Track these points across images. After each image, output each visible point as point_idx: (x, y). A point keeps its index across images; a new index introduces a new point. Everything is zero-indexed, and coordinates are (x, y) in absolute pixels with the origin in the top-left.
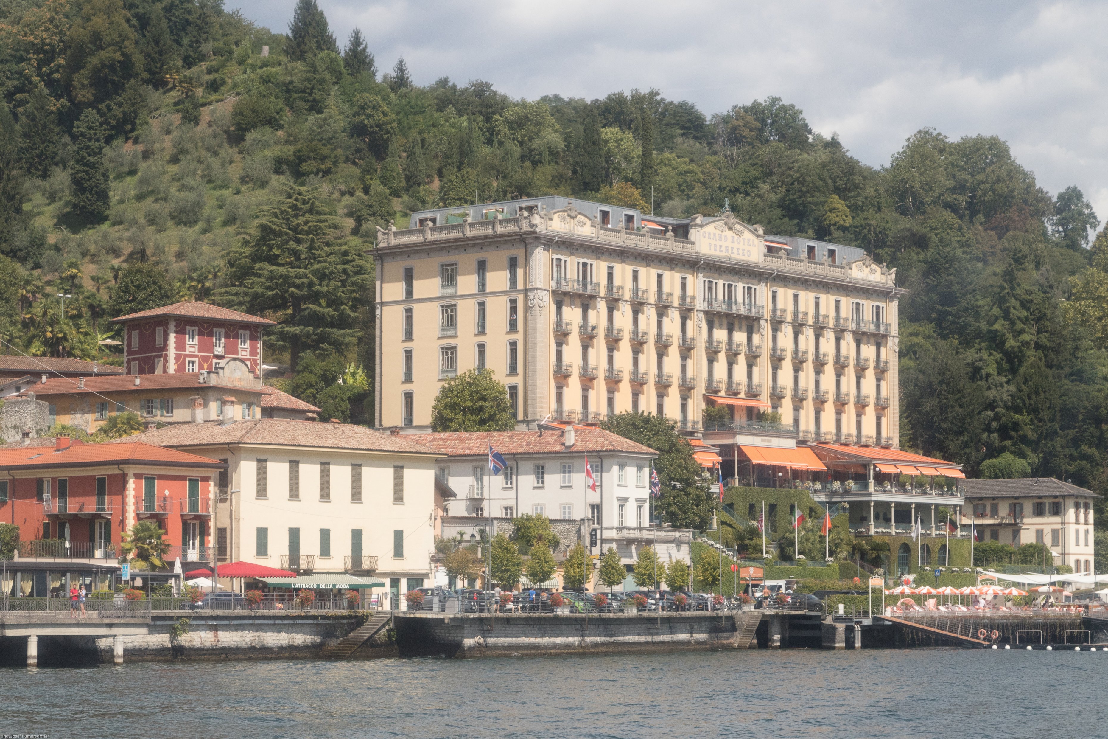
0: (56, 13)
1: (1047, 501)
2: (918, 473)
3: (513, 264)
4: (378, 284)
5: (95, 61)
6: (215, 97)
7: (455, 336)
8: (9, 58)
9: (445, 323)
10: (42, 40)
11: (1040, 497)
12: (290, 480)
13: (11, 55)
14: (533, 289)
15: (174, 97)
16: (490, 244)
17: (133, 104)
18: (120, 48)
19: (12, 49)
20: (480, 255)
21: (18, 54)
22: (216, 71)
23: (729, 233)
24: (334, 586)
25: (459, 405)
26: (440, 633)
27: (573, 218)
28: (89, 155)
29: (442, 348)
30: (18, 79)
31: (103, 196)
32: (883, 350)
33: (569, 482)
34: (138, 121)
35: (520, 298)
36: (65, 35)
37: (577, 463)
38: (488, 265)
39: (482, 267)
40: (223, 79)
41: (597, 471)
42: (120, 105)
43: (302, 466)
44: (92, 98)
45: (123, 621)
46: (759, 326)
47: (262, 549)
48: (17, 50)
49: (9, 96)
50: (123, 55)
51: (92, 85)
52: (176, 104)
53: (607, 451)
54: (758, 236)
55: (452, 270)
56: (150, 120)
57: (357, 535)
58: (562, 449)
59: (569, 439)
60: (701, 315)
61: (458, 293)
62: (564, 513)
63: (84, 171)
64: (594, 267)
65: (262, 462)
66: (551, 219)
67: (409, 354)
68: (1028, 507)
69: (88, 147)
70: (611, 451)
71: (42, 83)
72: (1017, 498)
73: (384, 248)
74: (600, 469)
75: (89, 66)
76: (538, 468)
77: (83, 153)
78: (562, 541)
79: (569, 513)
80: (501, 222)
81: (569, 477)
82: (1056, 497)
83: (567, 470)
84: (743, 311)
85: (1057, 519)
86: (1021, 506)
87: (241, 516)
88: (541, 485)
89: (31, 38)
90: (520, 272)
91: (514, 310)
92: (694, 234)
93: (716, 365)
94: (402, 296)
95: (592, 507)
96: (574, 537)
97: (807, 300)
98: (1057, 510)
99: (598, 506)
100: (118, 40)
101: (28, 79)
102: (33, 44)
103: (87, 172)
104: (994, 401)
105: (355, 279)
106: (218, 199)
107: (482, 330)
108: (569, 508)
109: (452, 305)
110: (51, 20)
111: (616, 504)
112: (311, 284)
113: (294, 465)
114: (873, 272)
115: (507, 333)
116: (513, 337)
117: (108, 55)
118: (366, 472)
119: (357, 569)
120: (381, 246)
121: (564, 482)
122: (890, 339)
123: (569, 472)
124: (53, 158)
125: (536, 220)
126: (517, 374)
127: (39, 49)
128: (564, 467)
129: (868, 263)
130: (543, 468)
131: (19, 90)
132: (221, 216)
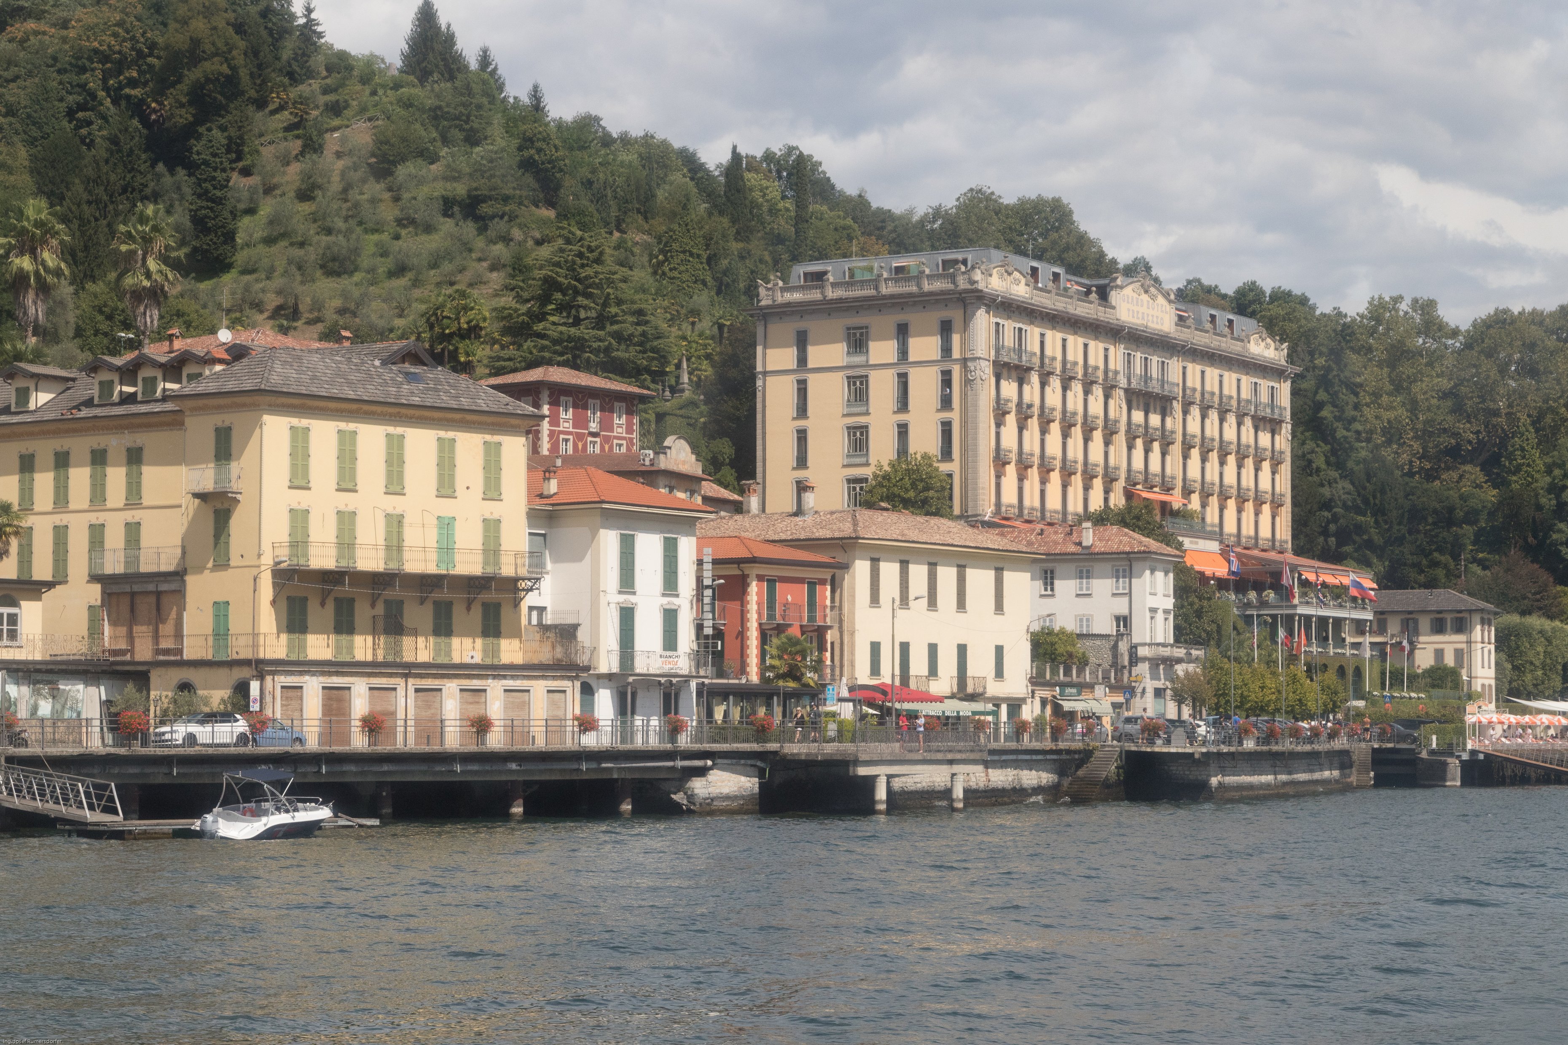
0: (127, 14)
1: (1449, 617)
2: (1337, 582)
3: (946, 329)
4: (759, 349)
5: (193, 75)
6: (336, 122)
7: (867, 413)
8: (68, 67)
9: (852, 397)
10: (109, 46)
11: (1440, 612)
12: (901, 584)
13: (71, 64)
14: (975, 359)
15: (283, 122)
16: (915, 303)
17: (240, 128)
18: (226, 60)
19: (73, 56)
20: (901, 317)
21: (80, 63)
22: (335, 90)
23: (1145, 297)
24: (958, 712)
25: (899, 496)
26: (1176, 770)
27: (1010, 274)
28: (215, 188)
29: (848, 428)
30: (79, 94)
31: (230, 237)
32: (1277, 437)
33: (1088, 589)
34: (246, 149)
35: (956, 370)
36: (138, 42)
37: (1098, 567)
38: (911, 329)
39: (903, 332)
40: (346, 101)
41: (1124, 577)
42: (223, 129)
43: (911, 566)
44: (191, 119)
45: (963, 756)
46: (1172, 408)
47: (875, 670)
48: (79, 58)
49: (71, 114)
50: (229, 66)
51: (190, 103)
52: (287, 129)
53: (1139, 552)
54: (1170, 301)
55: (861, 334)
56: (261, 148)
57: (962, 650)
58: (1078, 549)
59: (1087, 538)
60: (1122, 393)
61: (871, 362)
62: (1081, 626)
63: (208, 208)
64: (1028, 332)
65: (875, 561)
66: (991, 275)
67: (802, 436)
68: (1425, 623)
69: (214, 178)
70: (1144, 552)
71: (109, 100)
72: (1410, 613)
73: (768, 307)
74: (1129, 574)
75: (186, 81)
76: (1046, 572)
77: (207, 185)
78: (1093, 660)
79: (1088, 626)
80: (928, 276)
81: (1088, 583)
82: (1460, 612)
83: (1084, 574)
84: (1157, 390)
85: (1462, 638)
86: (1416, 622)
87: (857, 627)
88: (1049, 592)
89: (96, 44)
90: (956, 338)
91: (947, 382)
92: (1114, 297)
93: (1134, 451)
94: (793, 364)
95: (1118, 619)
96: (1108, 656)
97: (1212, 378)
98: (1461, 626)
99: (1125, 619)
100: (225, 49)
101: (93, 96)
102: (96, 51)
103: (211, 209)
104: (1331, 500)
105: (655, 343)
106: (376, 245)
107: (903, 404)
108: (1088, 620)
109: (862, 377)
110: (121, 24)
111: (1148, 615)
112: (607, 350)
113: (904, 564)
114: (1267, 347)
115: (938, 411)
116: (946, 415)
117: (214, 67)
118: (970, 573)
119: (963, 693)
120: (763, 303)
121: (1081, 589)
122: (1284, 425)
123: (1088, 577)
124: (141, 191)
125: (978, 276)
126: (951, 460)
127: (105, 58)
128: (1081, 572)
129: (1264, 336)
130: (1052, 572)
131: (82, 107)
132: (383, 266)
